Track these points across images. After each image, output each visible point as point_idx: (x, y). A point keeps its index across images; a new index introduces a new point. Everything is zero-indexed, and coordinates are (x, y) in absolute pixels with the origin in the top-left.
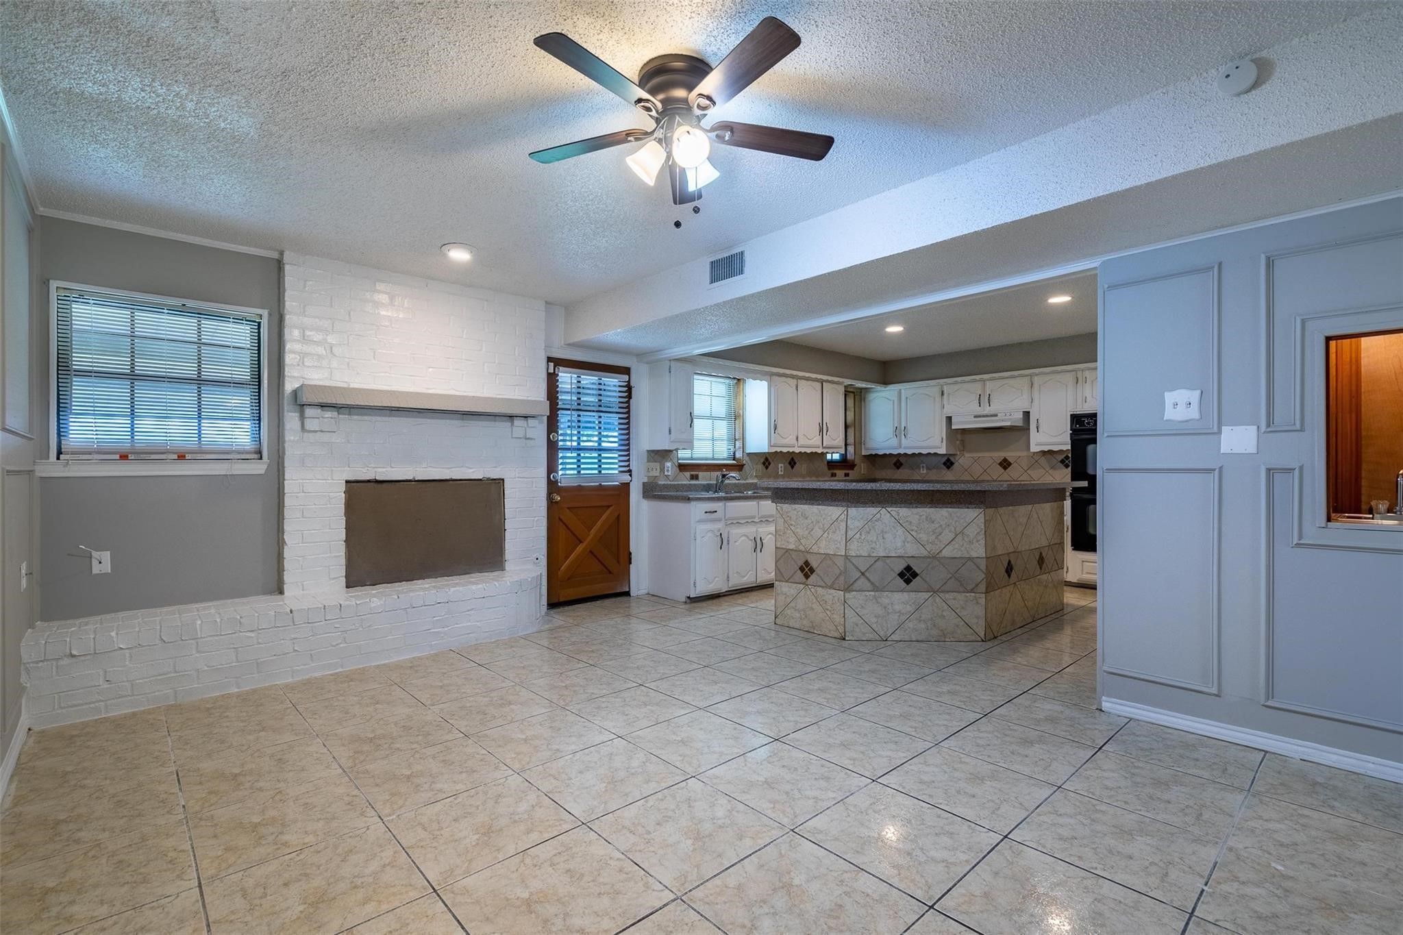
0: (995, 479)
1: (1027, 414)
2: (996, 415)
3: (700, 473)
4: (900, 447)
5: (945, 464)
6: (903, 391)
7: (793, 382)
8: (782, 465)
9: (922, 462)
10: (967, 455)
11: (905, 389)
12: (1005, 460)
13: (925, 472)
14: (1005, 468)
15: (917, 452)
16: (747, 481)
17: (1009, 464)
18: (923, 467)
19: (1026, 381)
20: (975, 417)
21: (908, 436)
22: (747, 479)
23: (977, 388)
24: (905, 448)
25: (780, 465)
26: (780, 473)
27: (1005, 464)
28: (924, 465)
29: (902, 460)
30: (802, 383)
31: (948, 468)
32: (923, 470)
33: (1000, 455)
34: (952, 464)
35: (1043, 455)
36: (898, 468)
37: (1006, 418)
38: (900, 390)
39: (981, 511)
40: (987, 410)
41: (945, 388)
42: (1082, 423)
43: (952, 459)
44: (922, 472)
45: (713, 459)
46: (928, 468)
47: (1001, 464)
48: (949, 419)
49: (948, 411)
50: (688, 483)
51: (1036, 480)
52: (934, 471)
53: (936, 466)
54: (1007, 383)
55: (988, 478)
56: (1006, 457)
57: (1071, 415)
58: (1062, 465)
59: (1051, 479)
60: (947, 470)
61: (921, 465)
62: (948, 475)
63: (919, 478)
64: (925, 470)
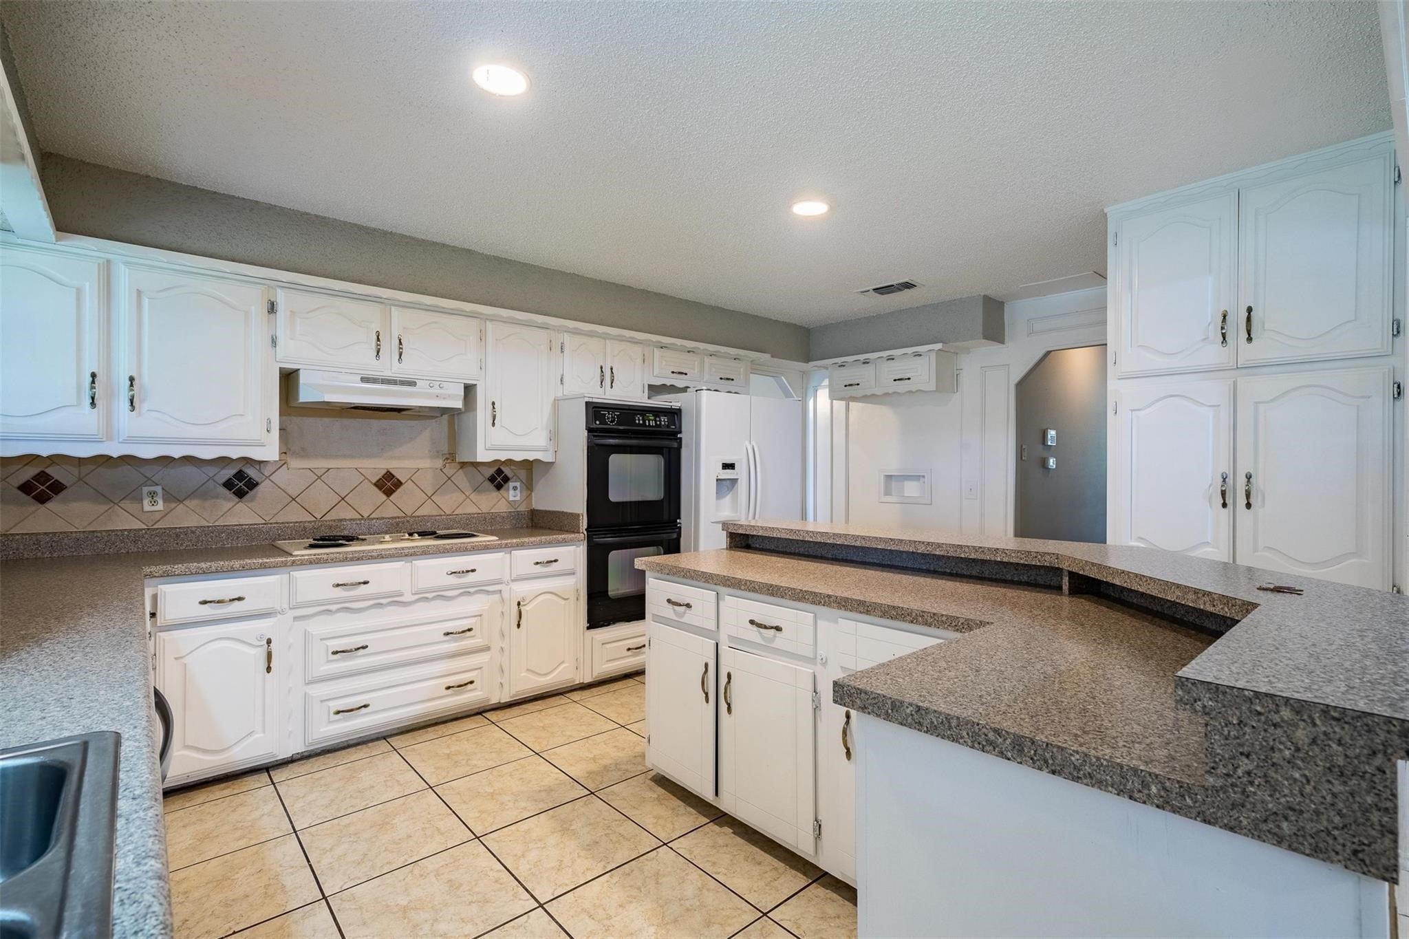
0: (366, 515)
1: (469, 390)
2: (413, 384)
4: (110, 438)
5: (228, 485)
6: (120, 269)
9: (149, 481)
10: (295, 463)
11: (132, 263)
12: (389, 476)
13: (160, 506)
14: (389, 493)
15: (176, 452)
17: (398, 484)
18: (152, 495)
19: (472, 325)
20: (364, 380)
21: (143, 407)
23: (371, 316)
24: (130, 440)
27: (389, 484)
28: (159, 489)
31: (240, 494)
32: (154, 503)
33: (377, 466)
34: (252, 484)
35: (461, 468)
36: (40, 499)
37: (431, 391)
40: (389, 366)
41: (281, 297)
42: (602, 419)
43: (251, 472)
44: (148, 508)
46: (170, 497)
47: (379, 485)
48: (289, 379)
49: (291, 355)
51: (448, 513)
52: (193, 503)
53: (200, 493)
54: (436, 323)
55: (349, 514)
56: (391, 471)
57: (586, 402)
58: (491, 486)
59: (474, 510)
60: (236, 499)
61: (146, 490)
62: (241, 514)
63: (137, 525)
64: (161, 502)
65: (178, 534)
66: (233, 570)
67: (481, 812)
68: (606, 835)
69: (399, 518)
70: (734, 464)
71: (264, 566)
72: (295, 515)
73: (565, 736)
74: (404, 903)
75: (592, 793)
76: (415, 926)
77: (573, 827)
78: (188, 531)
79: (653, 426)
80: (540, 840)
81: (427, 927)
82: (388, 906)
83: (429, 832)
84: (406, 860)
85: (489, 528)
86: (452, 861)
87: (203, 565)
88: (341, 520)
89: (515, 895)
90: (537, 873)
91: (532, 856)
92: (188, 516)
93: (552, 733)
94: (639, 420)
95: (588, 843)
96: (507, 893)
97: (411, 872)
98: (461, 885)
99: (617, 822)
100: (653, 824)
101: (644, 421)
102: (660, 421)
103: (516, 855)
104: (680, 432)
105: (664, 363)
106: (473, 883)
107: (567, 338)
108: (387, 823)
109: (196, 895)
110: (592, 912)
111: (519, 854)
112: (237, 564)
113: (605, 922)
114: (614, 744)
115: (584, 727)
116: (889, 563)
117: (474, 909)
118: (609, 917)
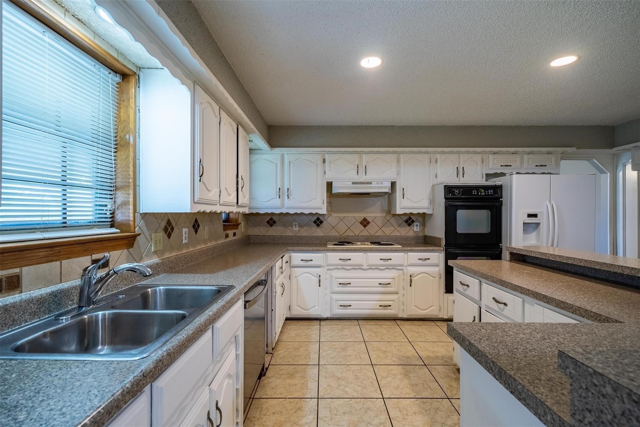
0: (357, 235)
1: (393, 184)
2: (370, 183)
4: (283, 207)
5: (315, 222)
6: (286, 156)
8: (186, 230)
9: (295, 221)
10: (334, 215)
11: (289, 153)
12: (365, 219)
13: (297, 229)
14: (365, 226)
15: (299, 211)
17: (368, 223)
18: (295, 225)
19: (394, 156)
20: (353, 183)
21: (291, 197)
23: (355, 158)
24: (288, 208)
25: (184, 230)
26: (184, 242)
27: (365, 223)
28: (297, 223)
29: (275, 218)
30: (224, 118)
31: (318, 225)
32: (296, 228)
33: (361, 216)
34: (321, 222)
35: (393, 216)
36: (271, 226)
37: (377, 186)
38: (283, 154)
40: (363, 178)
41: (327, 157)
42: (453, 193)
43: (321, 218)
44: (294, 229)
45: (64, 226)
46: (300, 226)
47: (361, 223)
48: (330, 185)
49: (329, 177)
51: (388, 235)
52: (305, 228)
53: (307, 225)
54: (379, 158)
55: (351, 234)
56: (366, 218)
57: (444, 186)
58: (406, 224)
59: (399, 234)
60: (317, 227)
61: (294, 223)
62: (319, 232)
63: (292, 234)
64: (297, 227)
65: (301, 238)
66: (310, 250)
67: (378, 356)
68: (422, 384)
69: (368, 236)
70: (537, 214)
71: (318, 250)
72: (334, 233)
73: (425, 338)
74: (339, 376)
75: (425, 365)
76: (339, 385)
77: (410, 375)
78: (304, 237)
79: (483, 195)
80: (394, 375)
81: (342, 387)
82: (334, 375)
83: (357, 357)
84: (346, 363)
85: (405, 242)
86: (360, 369)
87: (302, 248)
88: (348, 236)
89: (376, 390)
90: (387, 386)
91: (389, 379)
92: (304, 232)
93: (420, 336)
94: (475, 192)
95: (413, 383)
96: (373, 388)
97: (346, 367)
98: (359, 378)
99: (430, 381)
100: (447, 388)
101: (478, 193)
102: (488, 192)
103: (383, 376)
104: (502, 198)
105: (496, 161)
106: (364, 380)
107: (438, 156)
108: (346, 349)
109: (290, 350)
110: (401, 410)
111: (384, 377)
112: (311, 249)
113: (405, 416)
114: (446, 349)
115: (436, 337)
116: (613, 279)
117: (360, 388)
118: (407, 415)
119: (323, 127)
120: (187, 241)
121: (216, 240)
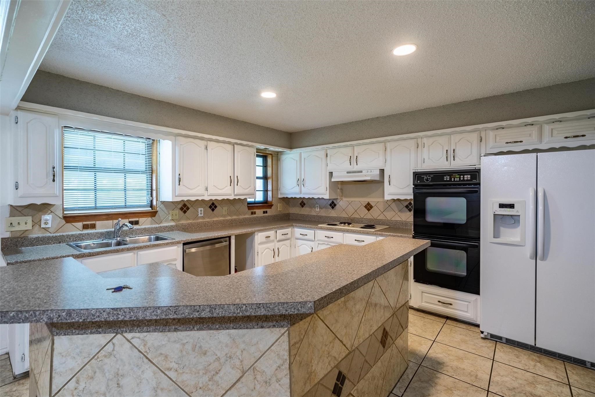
0: (362, 217)
1: (382, 171)
2: (361, 172)
3: (97, 222)
4: (301, 194)
5: (331, 205)
6: (302, 154)
7: (202, 143)
8: (202, 209)
9: (317, 203)
10: (345, 199)
11: (305, 152)
12: (369, 204)
13: (318, 210)
14: (369, 210)
16: (162, 225)
17: (371, 207)
18: (317, 207)
19: (382, 145)
20: (348, 173)
21: (306, 185)
22: (161, 222)
23: (348, 151)
24: (304, 194)
25: (200, 209)
26: (199, 216)
27: (369, 207)
28: (318, 205)
29: (305, 201)
30: (211, 144)
31: (333, 208)
33: (365, 200)
34: (335, 205)
35: (394, 202)
36: (303, 207)
37: (368, 173)
38: (301, 153)
39: (283, 330)
40: (356, 168)
41: (328, 152)
42: (421, 179)
43: (335, 202)
44: (317, 210)
45: (126, 207)
46: (320, 208)
47: (366, 207)
48: (331, 175)
49: (330, 168)
50: (81, 232)
51: (389, 219)
52: (324, 209)
53: (325, 207)
54: (368, 148)
55: (357, 216)
56: (369, 202)
58: (407, 210)
59: (399, 219)
60: (332, 209)
61: (316, 205)
62: (333, 213)
63: (315, 214)
64: (318, 209)
65: (321, 217)
66: (306, 227)
69: (371, 219)
70: (514, 204)
71: (311, 228)
72: (344, 215)
79: (457, 181)
85: (405, 228)
87: (301, 225)
88: (354, 218)
92: (323, 213)
94: (447, 178)
101: (451, 179)
102: (463, 178)
105: (498, 138)
107: (425, 140)
119: (324, 128)
120: (202, 215)
121: (237, 215)
